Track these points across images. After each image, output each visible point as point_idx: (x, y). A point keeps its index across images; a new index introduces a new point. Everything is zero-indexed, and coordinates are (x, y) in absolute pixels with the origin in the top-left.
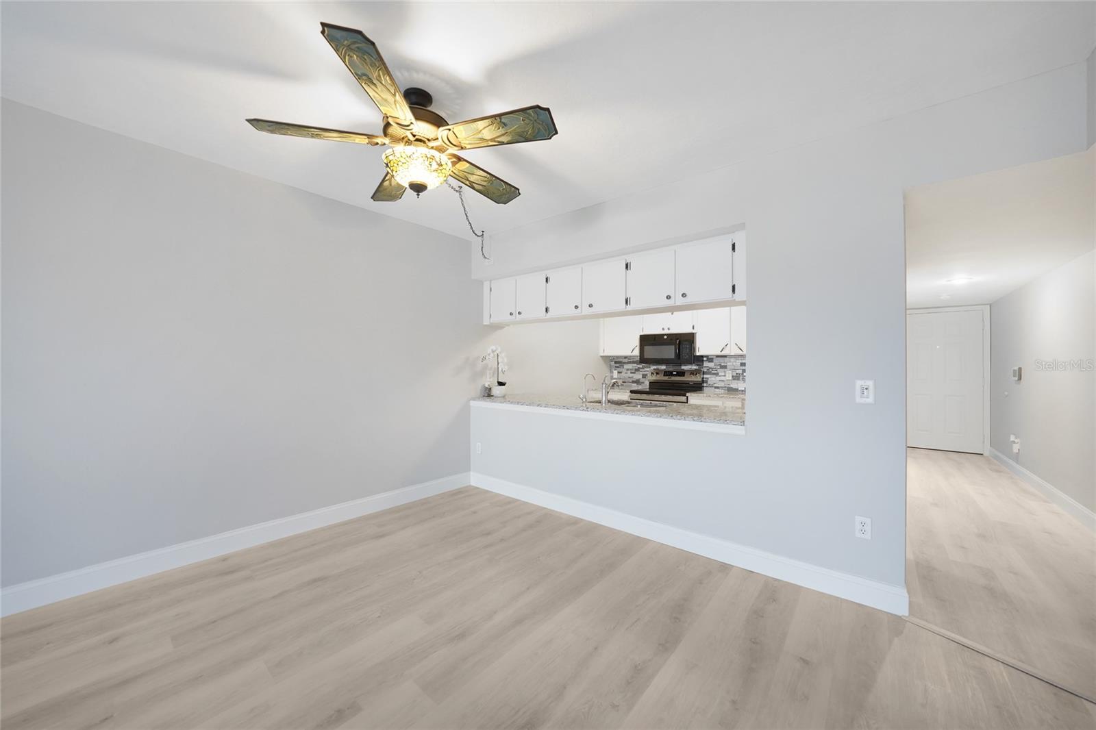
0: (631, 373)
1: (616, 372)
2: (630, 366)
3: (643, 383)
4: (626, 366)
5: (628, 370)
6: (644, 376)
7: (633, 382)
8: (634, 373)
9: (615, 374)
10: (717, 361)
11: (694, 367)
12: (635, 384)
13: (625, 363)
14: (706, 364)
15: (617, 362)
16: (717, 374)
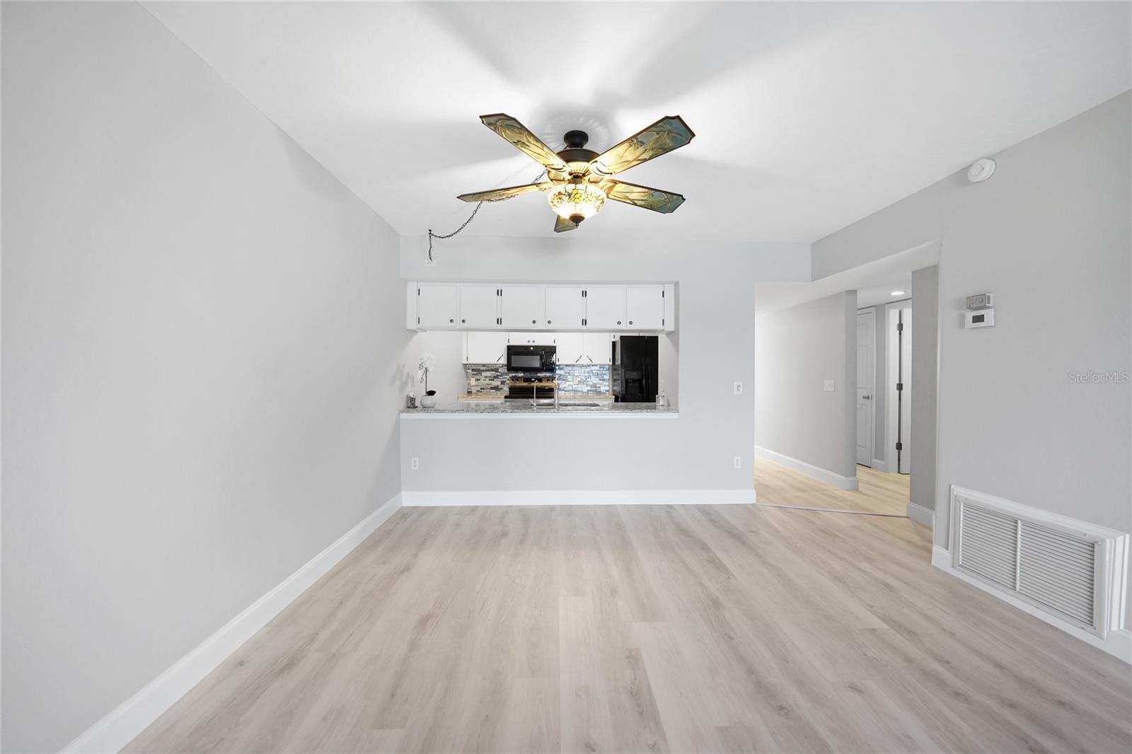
0: (490, 380)
1: (474, 379)
2: (488, 374)
3: (502, 389)
4: (484, 374)
5: (486, 377)
6: (503, 383)
7: (492, 388)
8: (493, 380)
9: (473, 382)
10: (567, 369)
11: (548, 374)
12: (494, 391)
13: (483, 371)
14: (558, 372)
15: (477, 370)
16: (567, 381)
